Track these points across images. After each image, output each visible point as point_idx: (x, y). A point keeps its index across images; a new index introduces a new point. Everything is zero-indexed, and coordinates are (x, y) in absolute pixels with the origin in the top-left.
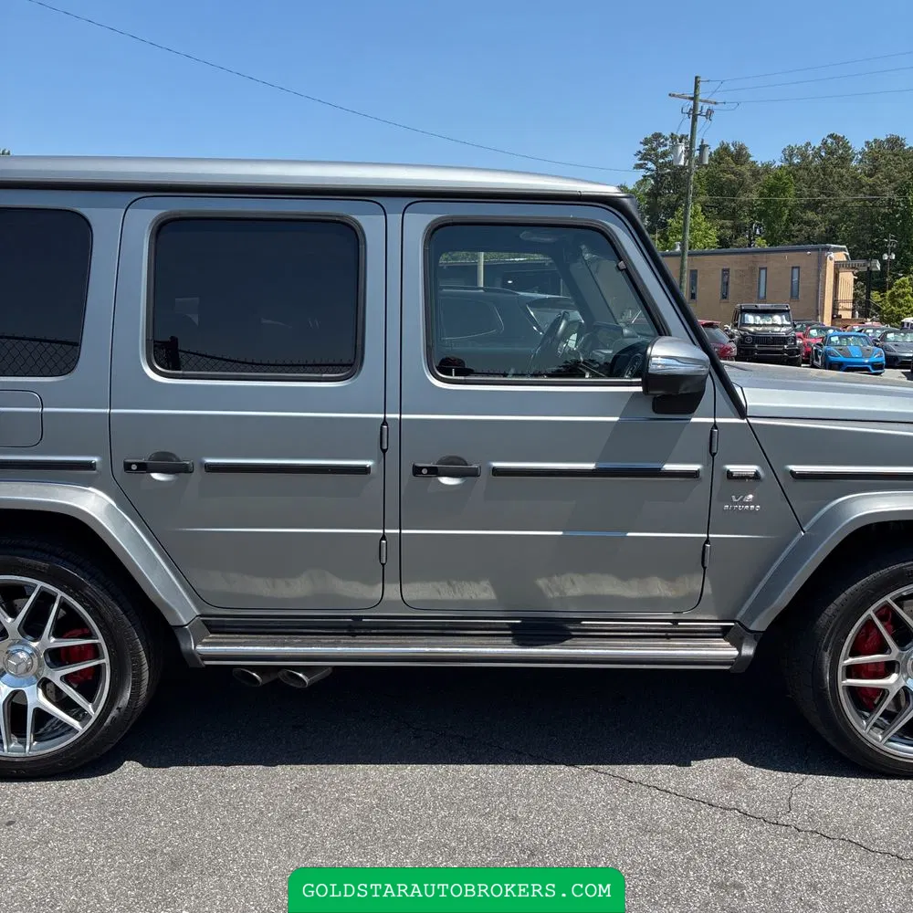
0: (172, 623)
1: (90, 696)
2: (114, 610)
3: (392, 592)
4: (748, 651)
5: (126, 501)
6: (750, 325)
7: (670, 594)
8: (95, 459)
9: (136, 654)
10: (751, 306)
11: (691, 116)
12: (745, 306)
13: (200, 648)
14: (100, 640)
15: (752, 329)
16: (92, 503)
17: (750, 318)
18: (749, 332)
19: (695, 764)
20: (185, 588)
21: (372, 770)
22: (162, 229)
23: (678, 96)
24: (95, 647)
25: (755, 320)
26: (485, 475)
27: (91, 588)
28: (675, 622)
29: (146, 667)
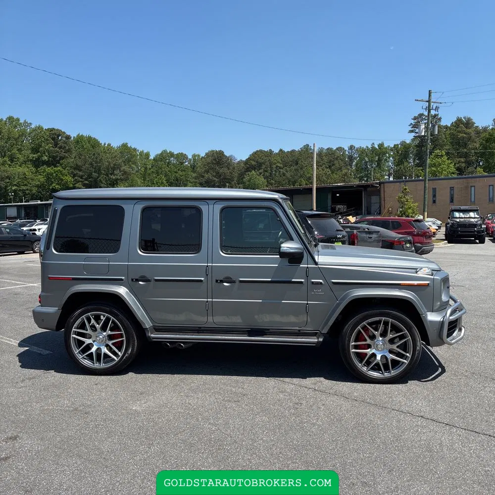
0: (144, 327)
1: (120, 349)
2: (127, 322)
3: (210, 319)
4: (321, 340)
5: (132, 290)
6: (457, 218)
7: (297, 321)
8: (123, 278)
9: (133, 337)
10: (458, 207)
11: (427, 110)
12: (453, 207)
13: (152, 335)
14: (123, 332)
15: (458, 220)
16: (122, 291)
17: (457, 214)
18: (456, 222)
19: (308, 379)
20: (148, 317)
21: (204, 377)
22: (144, 210)
23: (420, 101)
24: (122, 334)
25: (460, 215)
26: (237, 282)
27: (121, 316)
28: (299, 330)
29: (136, 341)
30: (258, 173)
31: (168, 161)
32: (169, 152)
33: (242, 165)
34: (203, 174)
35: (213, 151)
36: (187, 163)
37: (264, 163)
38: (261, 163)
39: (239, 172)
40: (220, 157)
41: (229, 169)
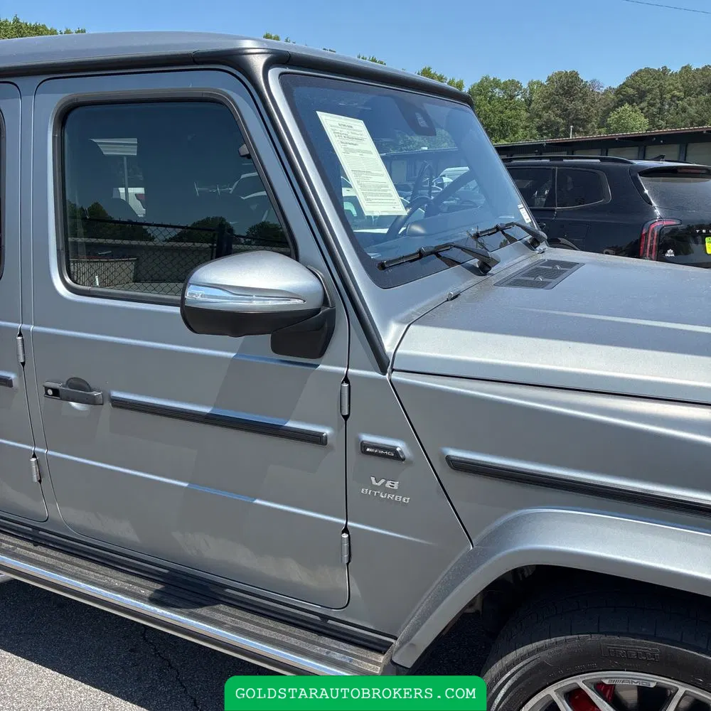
3: (54, 510)
7: (313, 585)
26: (106, 403)
28: (325, 617)
30: (637, 108)
31: (490, 94)
32: (492, 79)
33: (612, 96)
34: (540, 113)
35: (560, 73)
36: (519, 97)
37: (650, 91)
38: (644, 92)
39: (605, 108)
40: (572, 82)
41: (584, 102)
